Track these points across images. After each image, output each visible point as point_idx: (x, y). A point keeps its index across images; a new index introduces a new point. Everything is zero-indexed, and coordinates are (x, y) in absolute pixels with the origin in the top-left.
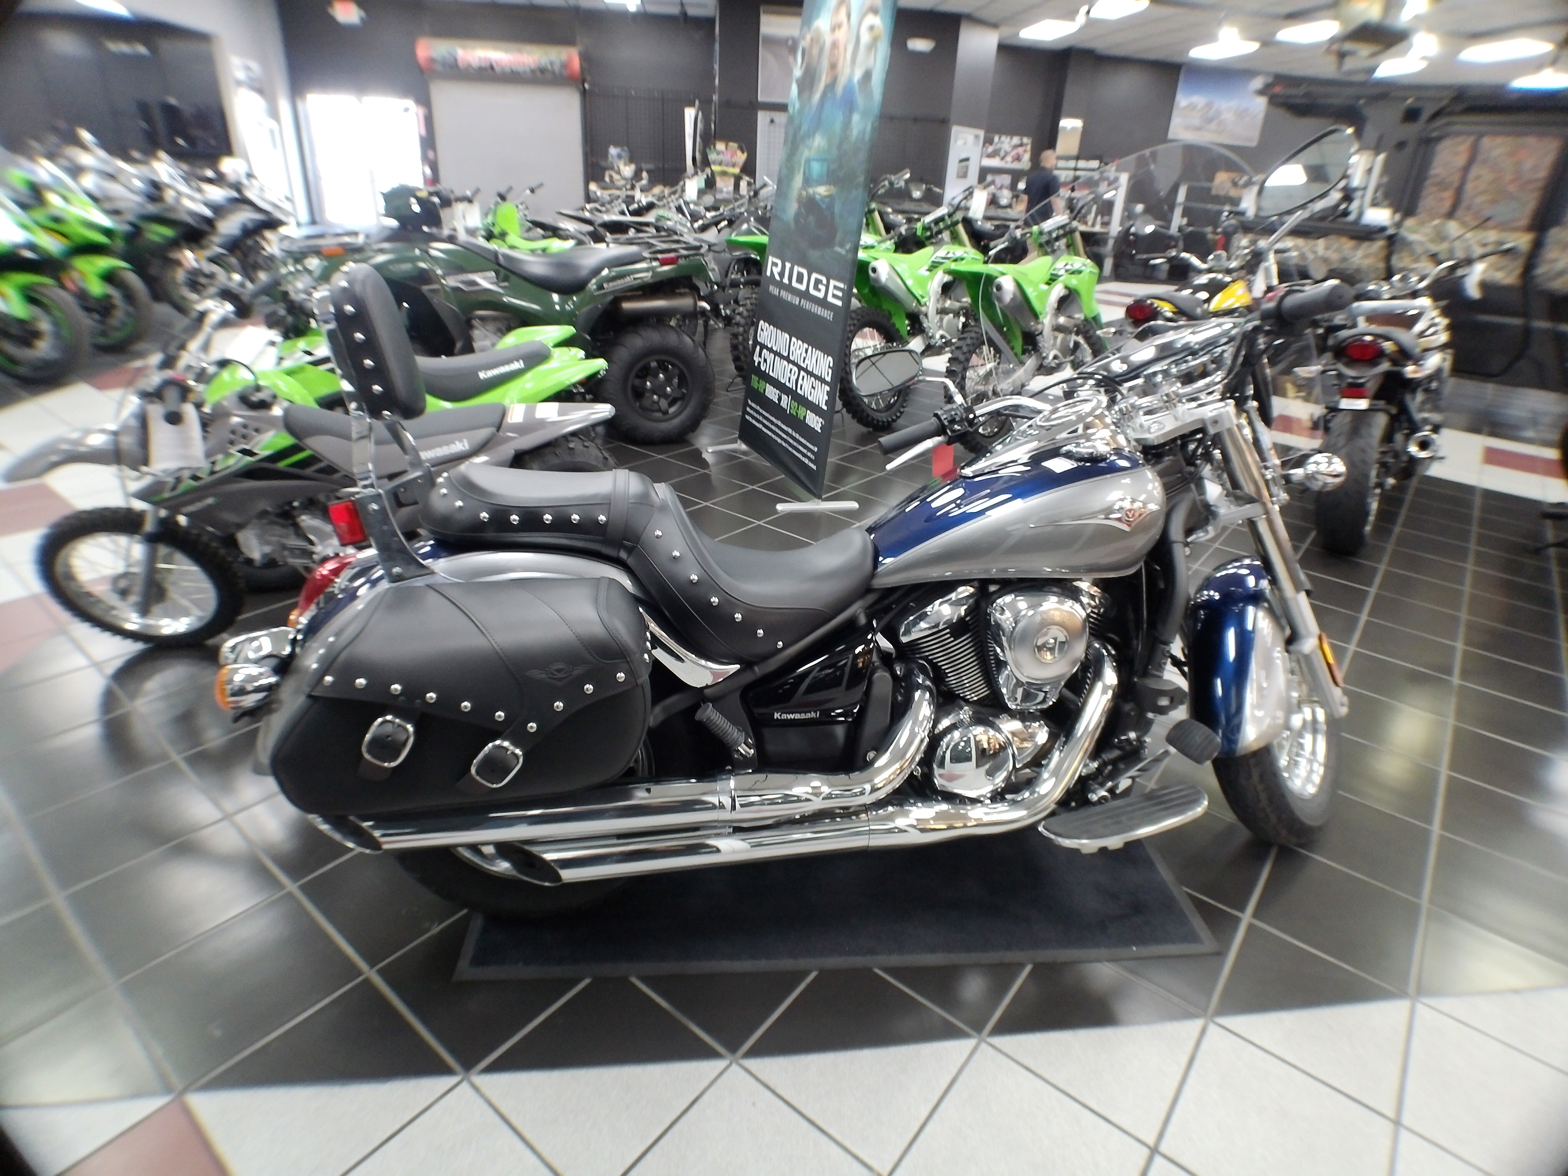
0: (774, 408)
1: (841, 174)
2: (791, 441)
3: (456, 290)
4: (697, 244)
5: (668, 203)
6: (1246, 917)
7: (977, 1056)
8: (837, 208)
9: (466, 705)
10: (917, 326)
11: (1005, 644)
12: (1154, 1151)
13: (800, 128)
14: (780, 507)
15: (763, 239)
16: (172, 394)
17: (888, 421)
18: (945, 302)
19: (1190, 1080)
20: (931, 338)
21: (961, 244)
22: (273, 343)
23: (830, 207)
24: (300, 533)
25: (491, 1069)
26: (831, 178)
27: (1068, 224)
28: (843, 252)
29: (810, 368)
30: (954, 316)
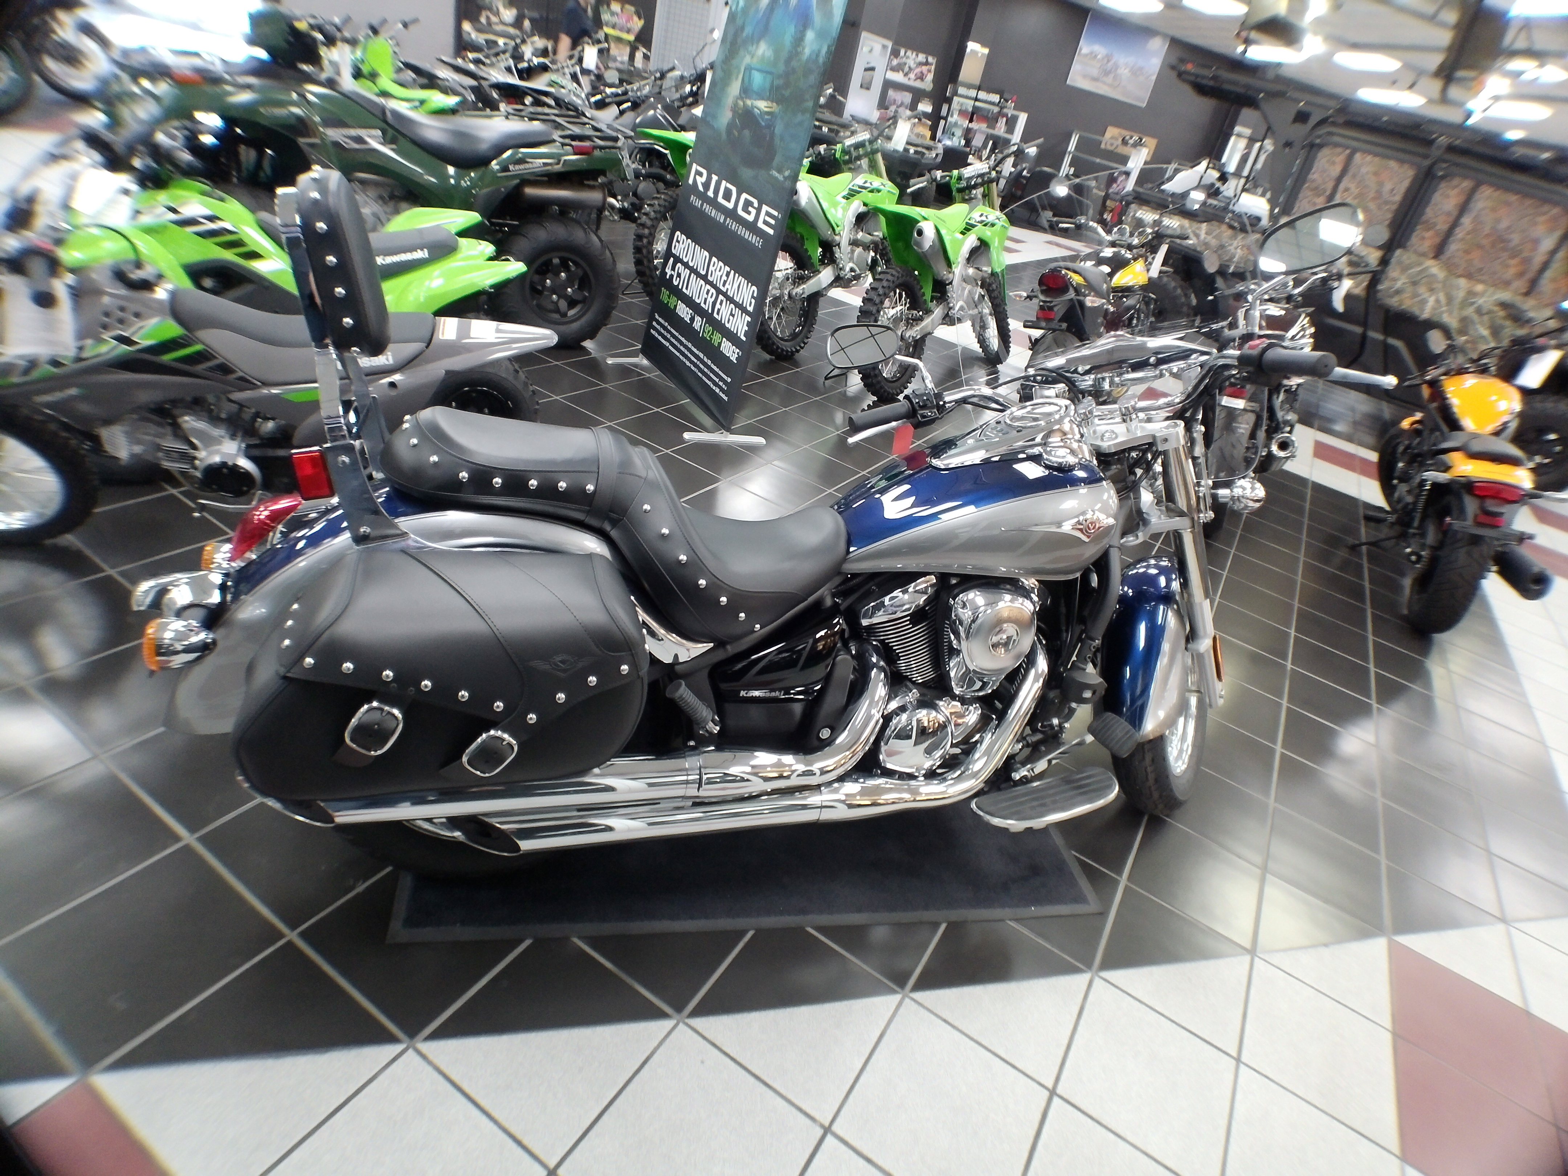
0: (686, 329)
1: (787, 93)
2: (702, 366)
3: (337, 144)
4: (614, 134)
5: (563, 68)
6: (1124, 880)
7: (902, 1010)
8: (779, 129)
9: (464, 694)
10: (829, 255)
11: (963, 634)
12: (1053, 1093)
13: (742, 28)
14: (687, 436)
16: (37, 266)
17: (792, 352)
18: (858, 233)
19: (1080, 1028)
20: (841, 269)
21: (879, 175)
22: (126, 192)
23: (770, 126)
24: (179, 433)
25: (435, 1036)
26: (774, 94)
27: (987, 173)
28: (781, 178)
29: (730, 294)
30: (864, 250)
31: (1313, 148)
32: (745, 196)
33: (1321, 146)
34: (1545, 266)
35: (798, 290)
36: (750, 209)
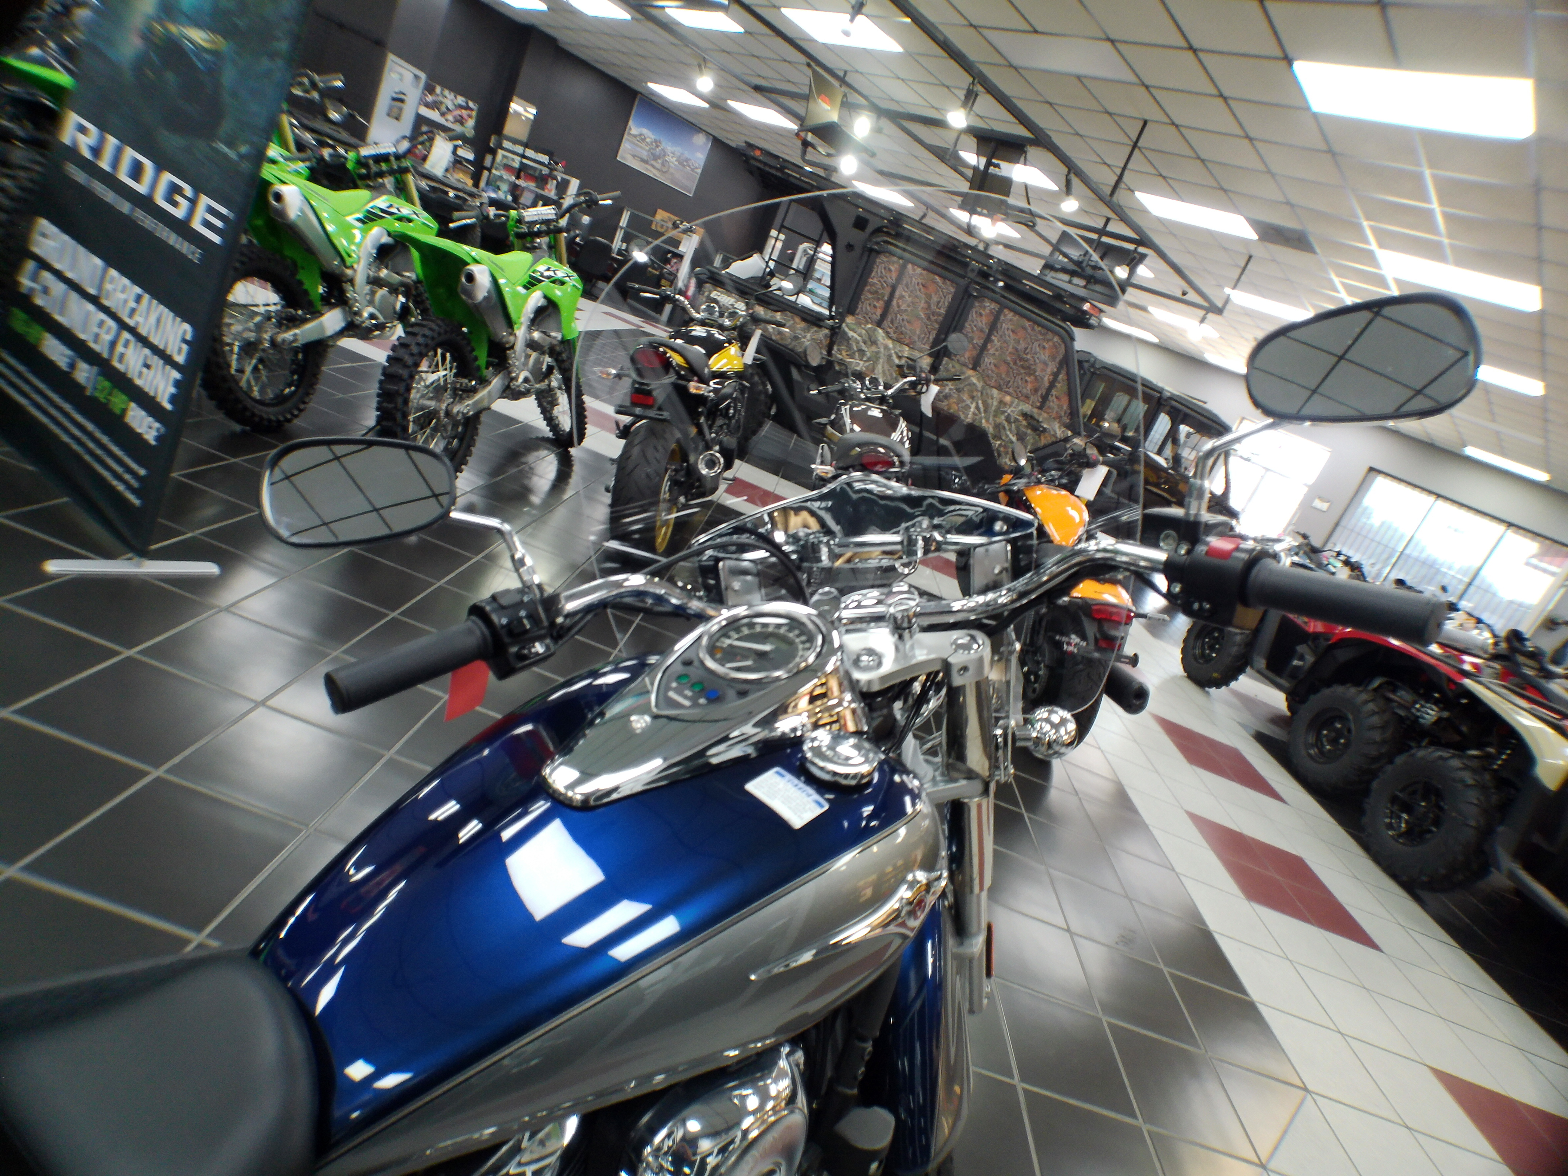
0: (61, 381)
8: (228, 76)
10: (336, 293)
14: (52, 567)
15: (63, 78)
17: (279, 421)
18: (380, 269)
20: (355, 313)
21: (410, 200)
23: (214, 71)
26: (217, 21)
27: (553, 220)
28: (232, 154)
29: (143, 331)
30: (390, 292)
31: (871, 253)
32: (167, 177)
33: (878, 253)
34: (1052, 385)
35: (288, 335)
36: (178, 198)
